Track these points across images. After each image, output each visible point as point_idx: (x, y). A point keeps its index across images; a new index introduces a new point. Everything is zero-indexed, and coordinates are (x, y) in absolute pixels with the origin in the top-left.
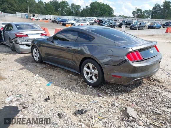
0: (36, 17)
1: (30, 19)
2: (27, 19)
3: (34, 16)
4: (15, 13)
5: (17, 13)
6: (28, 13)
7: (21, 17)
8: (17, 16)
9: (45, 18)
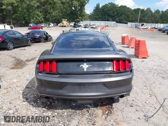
0: (144, 26)
1: (138, 28)
2: (136, 28)
3: (142, 25)
4: (127, 24)
5: (128, 23)
6: (137, 23)
7: (131, 27)
8: (128, 26)
9: (154, 27)
